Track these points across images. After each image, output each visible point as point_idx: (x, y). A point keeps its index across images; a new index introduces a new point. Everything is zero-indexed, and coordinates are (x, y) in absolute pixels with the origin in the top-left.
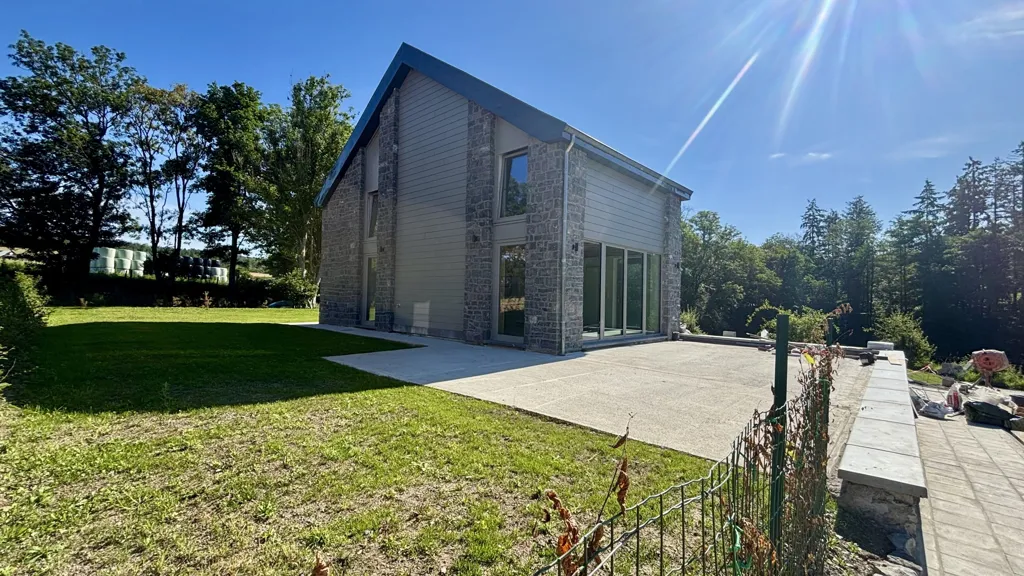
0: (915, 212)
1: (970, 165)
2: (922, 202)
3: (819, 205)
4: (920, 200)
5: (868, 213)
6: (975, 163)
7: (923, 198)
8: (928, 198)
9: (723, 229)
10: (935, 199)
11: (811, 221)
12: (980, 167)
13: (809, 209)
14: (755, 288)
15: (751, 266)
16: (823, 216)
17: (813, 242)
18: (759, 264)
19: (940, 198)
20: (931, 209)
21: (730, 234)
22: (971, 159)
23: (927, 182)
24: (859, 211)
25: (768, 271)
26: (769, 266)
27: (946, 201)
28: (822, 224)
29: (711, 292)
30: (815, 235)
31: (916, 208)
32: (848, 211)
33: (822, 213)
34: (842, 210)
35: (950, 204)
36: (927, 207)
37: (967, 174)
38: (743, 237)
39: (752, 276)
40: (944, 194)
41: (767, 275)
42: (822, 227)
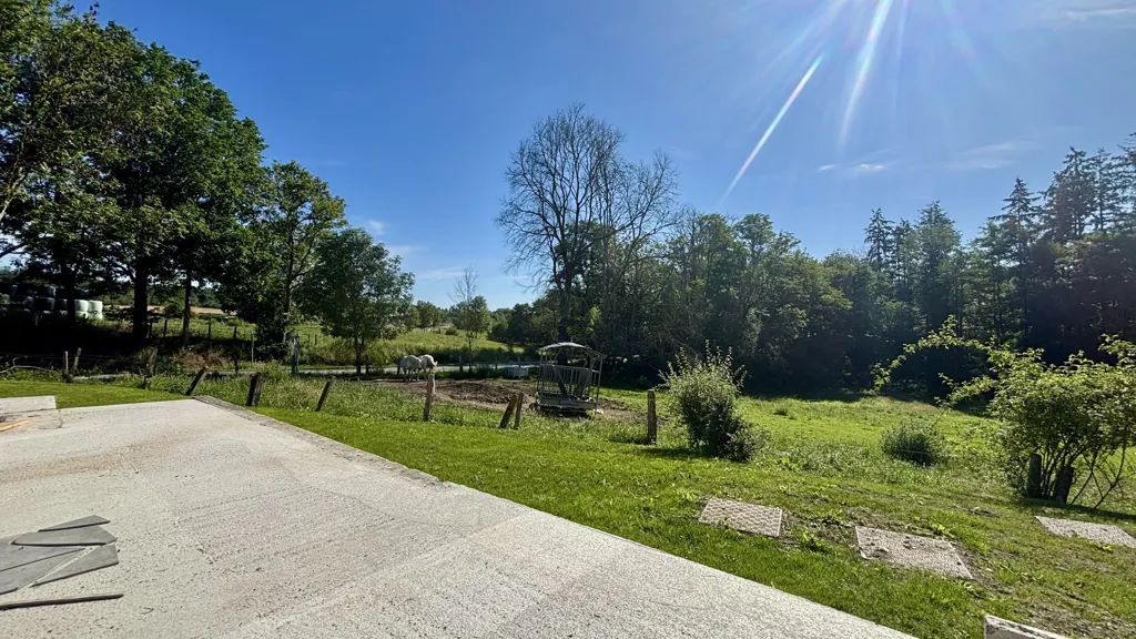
0: (1005, 217)
1: (1072, 157)
2: (1013, 205)
3: (885, 215)
4: (1010, 203)
5: (947, 221)
6: (1077, 154)
7: (1013, 200)
8: (1020, 200)
9: (777, 237)
10: (1028, 201)
11: (877, 235)
12: (1085, 158)
13: (874, 221)
14: (818, 312)
15: (813, 286)
16: (889, 228)
17: (880, 259)
18: (822, 283)
19: (1034, 200)
20: (1024, 213)
21: (786, 242)
22: (1072, 149)
23: (1018, 181)
24: (936, 220)
25: (835, 292)
26: (835, 285)
27: (1042, 203)
28: (889, 237)
29: (764, 319)
30: (881, 250)
31: (1005, 212)
32: (920, 221)
33: (888, 225)
34: (915, 220)
35: (1047, 206)
36: (1018, 211)
37: (1069, 168)
38: (801, 247)
39: (815, 296)
40: (1040, 195)
41: (833, 296)
42: (890, 242)
